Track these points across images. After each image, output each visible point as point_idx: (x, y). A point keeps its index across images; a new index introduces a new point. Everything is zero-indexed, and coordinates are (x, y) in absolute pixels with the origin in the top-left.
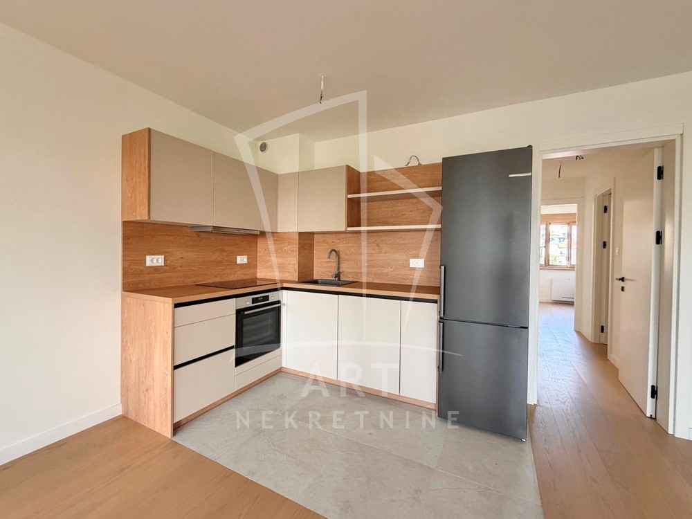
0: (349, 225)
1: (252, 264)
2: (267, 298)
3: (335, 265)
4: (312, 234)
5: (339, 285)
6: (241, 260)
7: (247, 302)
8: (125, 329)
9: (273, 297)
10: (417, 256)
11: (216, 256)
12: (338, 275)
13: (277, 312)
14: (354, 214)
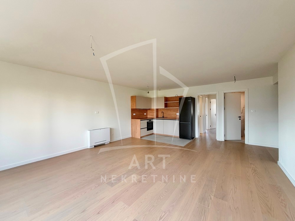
0: (165, 107)
1: (147, 115)
2: (151, 120)
3: (163, 115)
4: (158, 109)
5: (163, 118)
6: (145, 114)
7: (148, 121)
8: (132, 124)
9: (152, 120)
10: (177, 113)
11: (141, 113)
12: (163, 117)
13: (152, 123)
14: (166, 105)
